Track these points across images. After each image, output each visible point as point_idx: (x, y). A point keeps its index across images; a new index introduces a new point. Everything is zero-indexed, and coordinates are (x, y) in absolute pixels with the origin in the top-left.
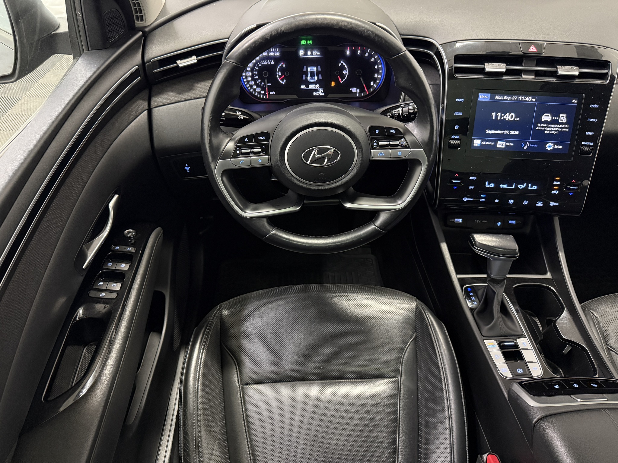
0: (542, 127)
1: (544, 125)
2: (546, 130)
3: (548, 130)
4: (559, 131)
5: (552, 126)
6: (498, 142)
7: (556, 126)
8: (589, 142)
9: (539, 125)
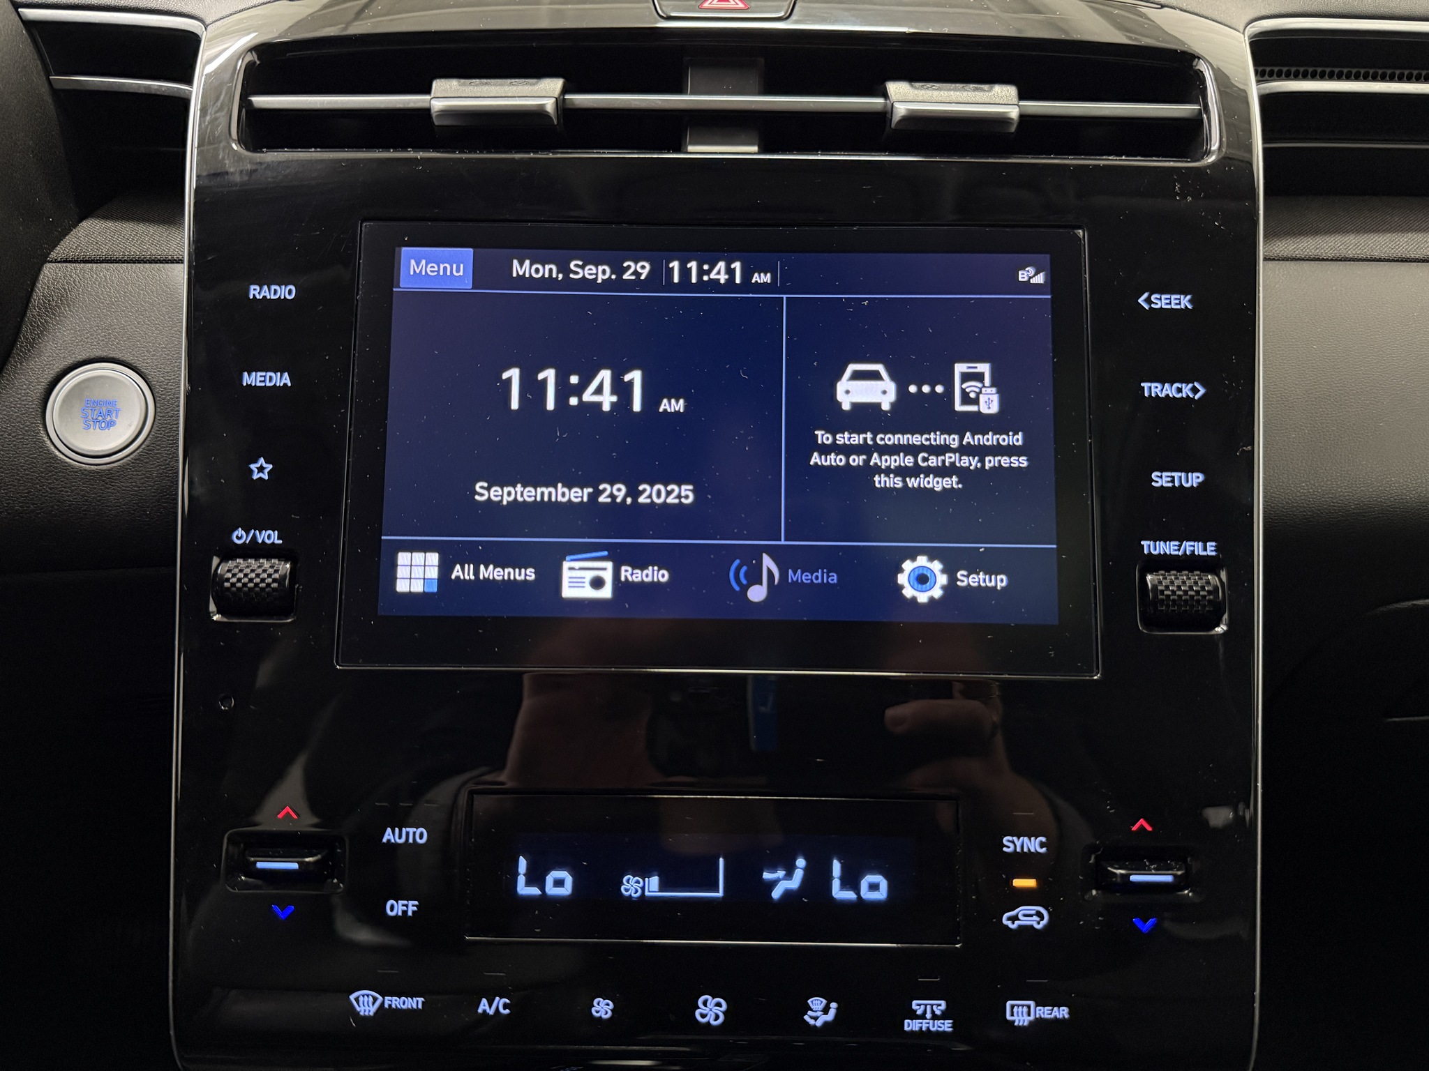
0: (847, 450)
1: (856, 439)
2: (878, 470)
3: (888, 471)
4: (962, 473)
5: (916, 439)
6: (566, 565)
7: (937, 438)
8: (1188, 540)
9: (823, 437)
